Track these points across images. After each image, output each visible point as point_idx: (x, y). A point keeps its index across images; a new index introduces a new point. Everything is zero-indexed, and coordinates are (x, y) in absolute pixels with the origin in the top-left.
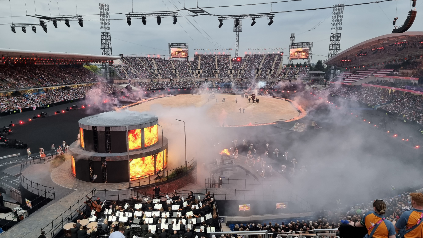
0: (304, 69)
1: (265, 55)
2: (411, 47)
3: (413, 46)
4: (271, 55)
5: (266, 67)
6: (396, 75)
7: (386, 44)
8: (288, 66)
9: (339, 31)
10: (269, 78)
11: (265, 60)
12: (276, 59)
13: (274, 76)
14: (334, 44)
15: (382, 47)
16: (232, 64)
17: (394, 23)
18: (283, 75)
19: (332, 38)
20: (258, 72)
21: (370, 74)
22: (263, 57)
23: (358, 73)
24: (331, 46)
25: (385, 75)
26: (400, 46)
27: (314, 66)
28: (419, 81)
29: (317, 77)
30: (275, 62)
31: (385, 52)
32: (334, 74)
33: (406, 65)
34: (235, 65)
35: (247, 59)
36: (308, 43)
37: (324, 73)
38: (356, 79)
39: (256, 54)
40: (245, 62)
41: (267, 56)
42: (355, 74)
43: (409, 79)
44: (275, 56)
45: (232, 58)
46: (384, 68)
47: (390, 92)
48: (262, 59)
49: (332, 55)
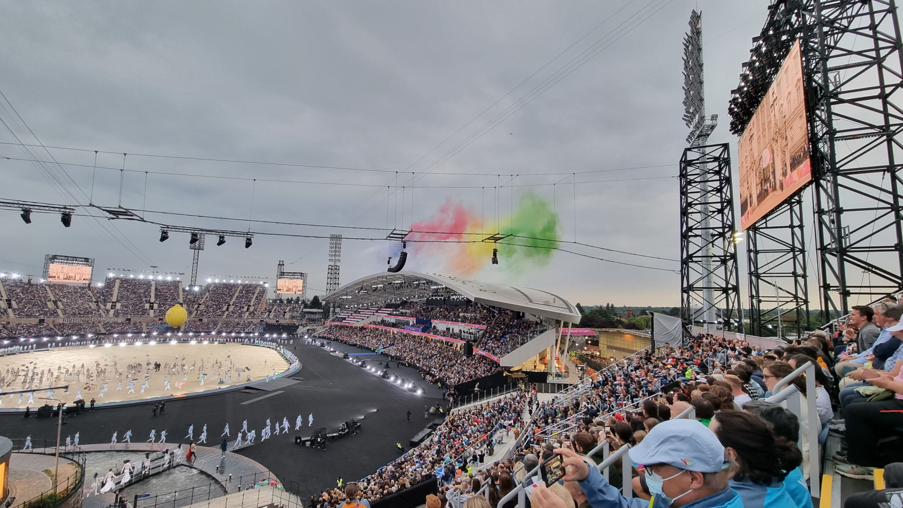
0: (297, 306)
1: (241, 285)
2: (407, 286)
3: (409, 286)
4: (251, 286)
5: (242, 301)
6: (396, 315)
7: (386, 282)
8: (275, 301)
9: (337, 264)
10: (245, 317)
11: (241, 292)
12: (257, 291)
13: (254, 314)
14: (332, 277)
15: (381, 284)
16: (183, 295)
17: (389, 263)
18: (268, 313)
19: (330, 271)
20: (228, 308)
21: (371, 313)
22: (238, 287)
23: (360, 312)
24: (329, 279)
25: (386, 315)
26: (397, 285)
27: (309, 303)
28: (416, 321)
29: (313, 316)
30: (256, 295)
31: (385, 291)
32: (333, 313)
33: (404, 304)
34: (188, 297)
35: (210, 289)
36: (301, 273)
37: (322, 311)
38: (358, 319)
39: (227, 283)
40: (207, 294)
41: (245, 286)
42: (357, 314)
43: (408, 320)
44: (256, 287)
45: (184, 287)
46: (385, 308)
47: (391, 334)
48: (237, 290)
49: (330, 290)
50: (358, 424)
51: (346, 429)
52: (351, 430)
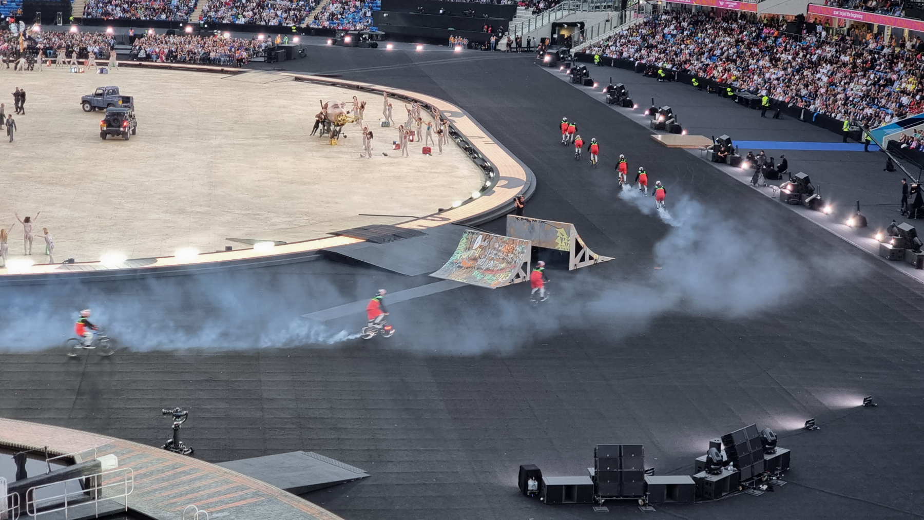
50: (780, 451)
51: (726, 464)
52: (746, 471)
